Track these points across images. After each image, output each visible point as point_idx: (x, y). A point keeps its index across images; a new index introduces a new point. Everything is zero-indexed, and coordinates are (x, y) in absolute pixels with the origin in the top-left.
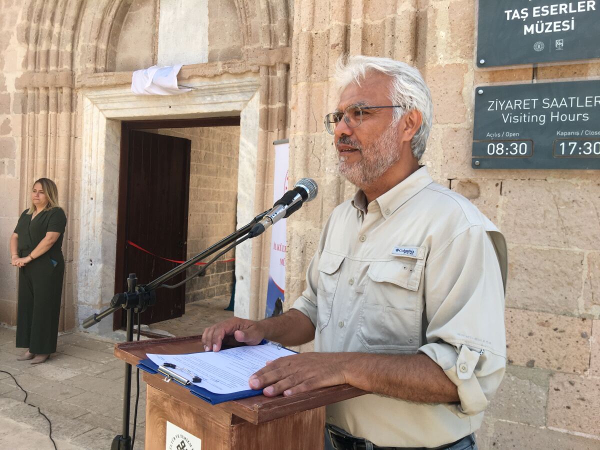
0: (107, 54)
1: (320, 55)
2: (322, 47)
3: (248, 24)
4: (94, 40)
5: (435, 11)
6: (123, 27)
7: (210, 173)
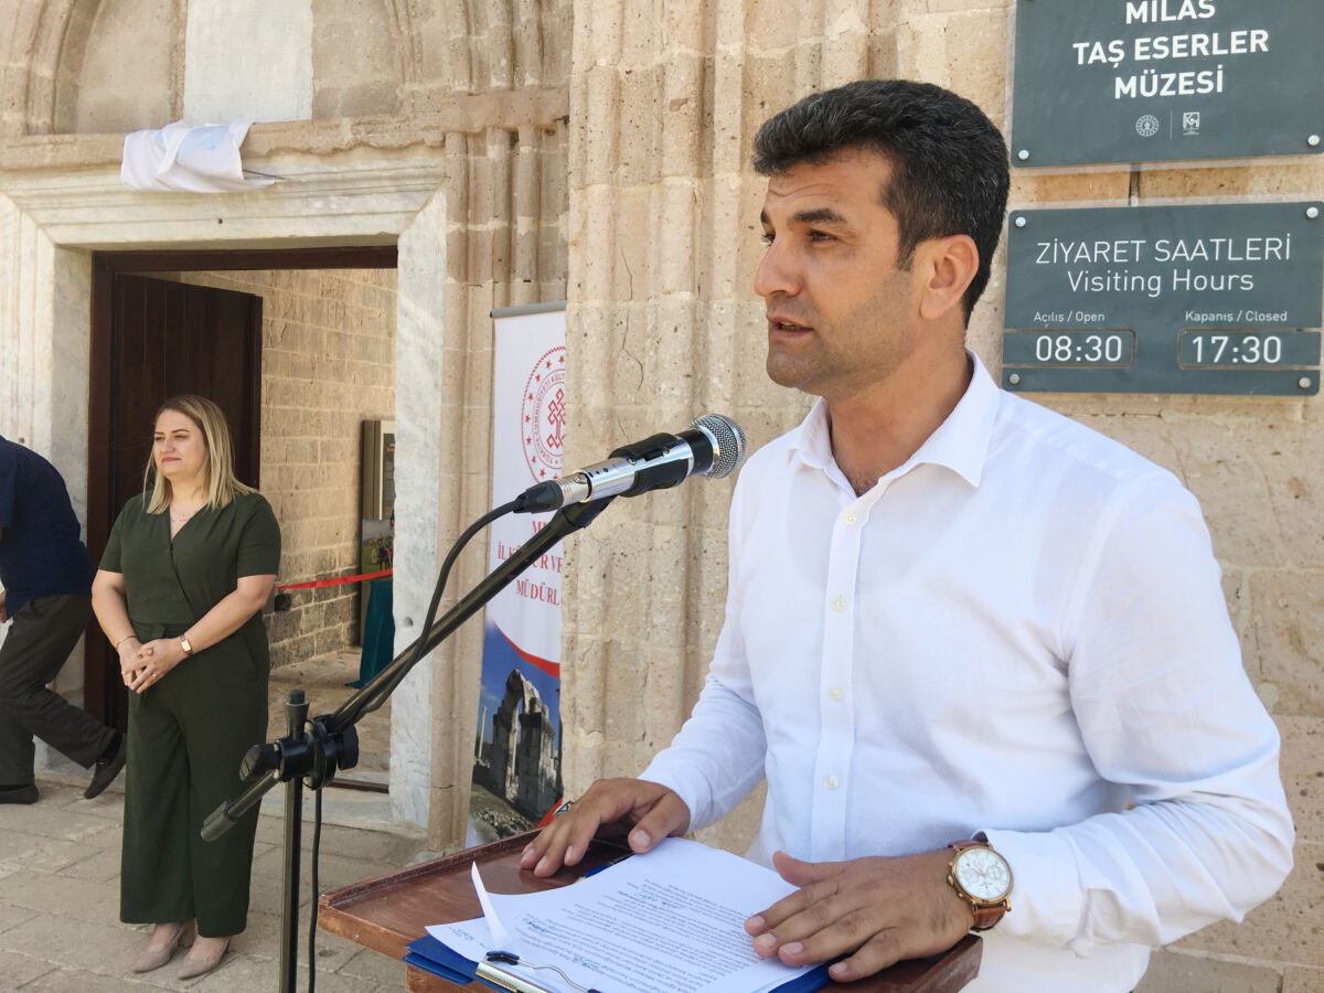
0: (55, 90)
1: (638, 123)
2: (643, 105)
3: (415, 33)
4: (23, 55)
5: (915, 36)
6: (94, 26)
7: (294, 370)
